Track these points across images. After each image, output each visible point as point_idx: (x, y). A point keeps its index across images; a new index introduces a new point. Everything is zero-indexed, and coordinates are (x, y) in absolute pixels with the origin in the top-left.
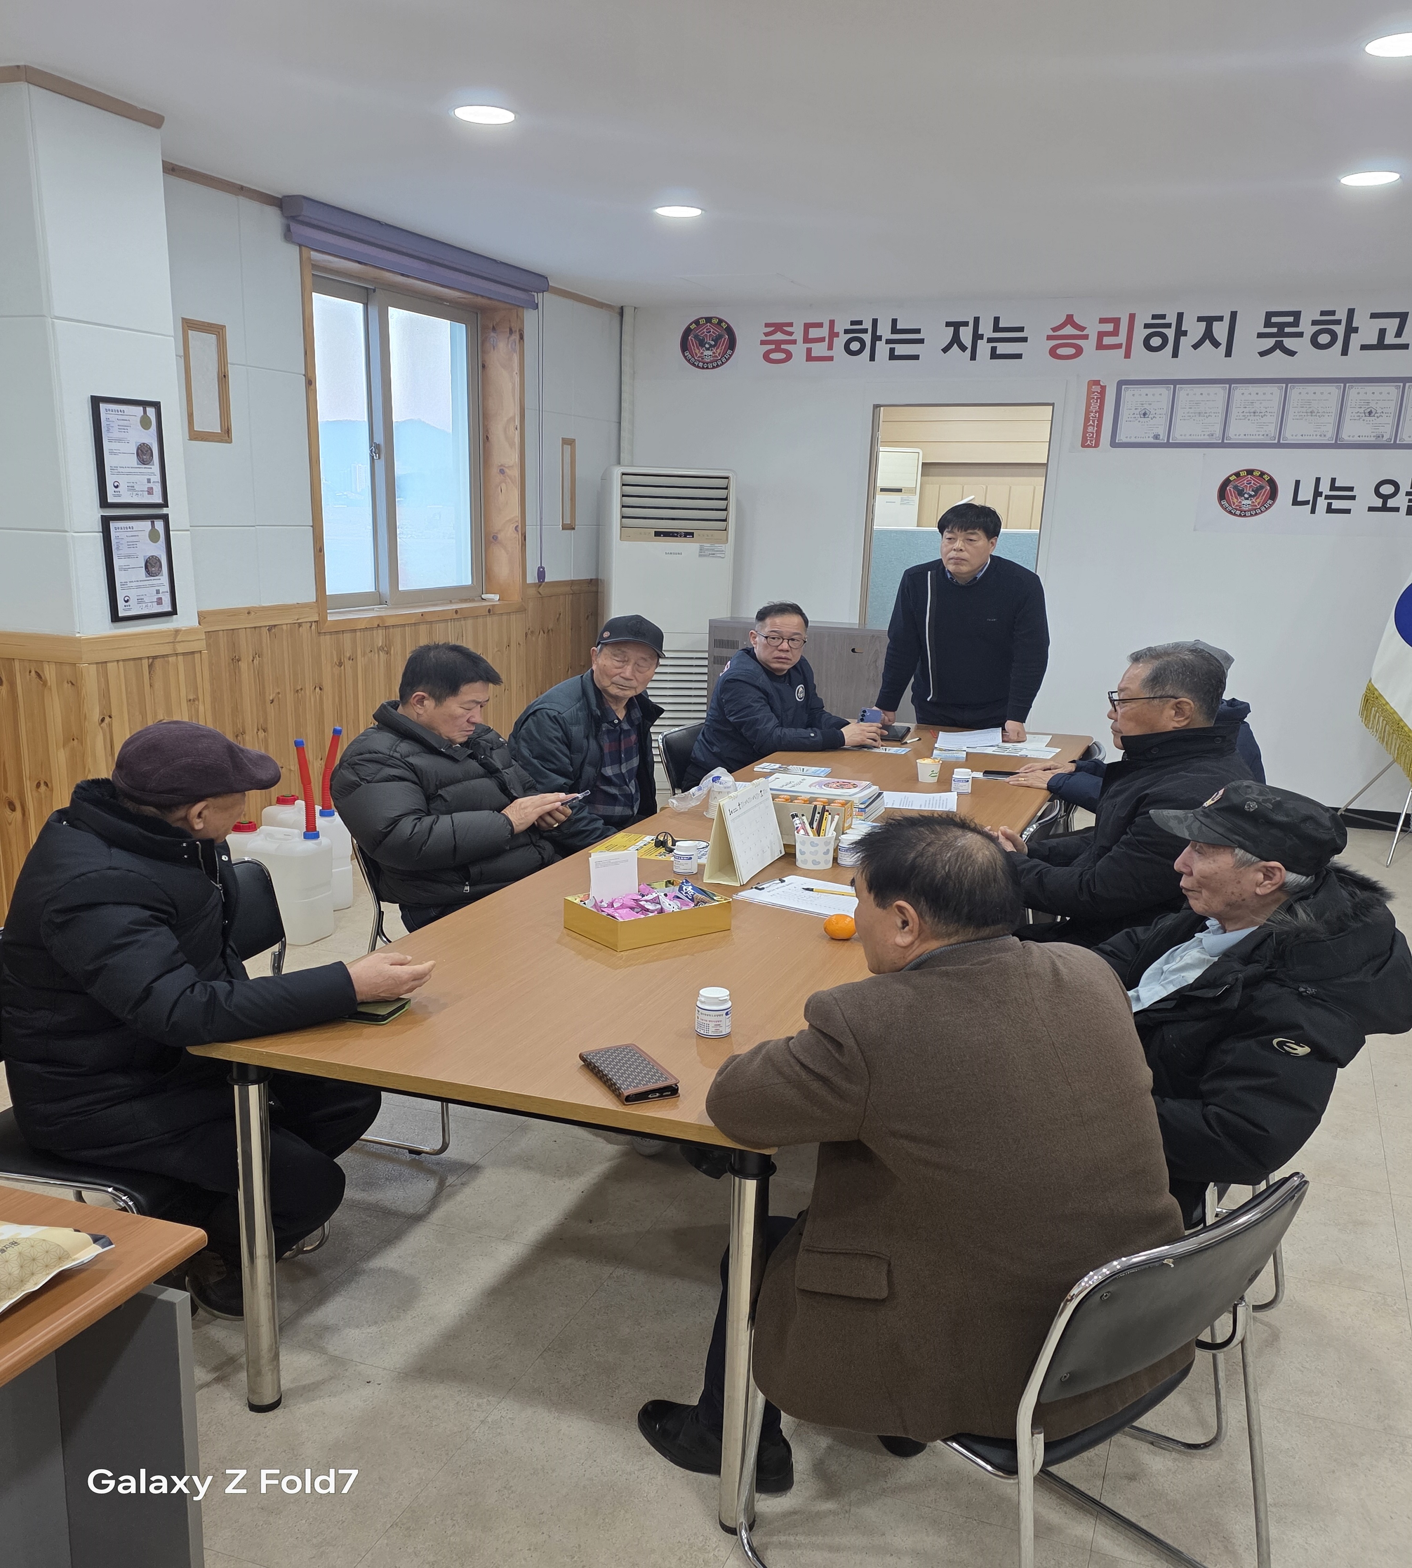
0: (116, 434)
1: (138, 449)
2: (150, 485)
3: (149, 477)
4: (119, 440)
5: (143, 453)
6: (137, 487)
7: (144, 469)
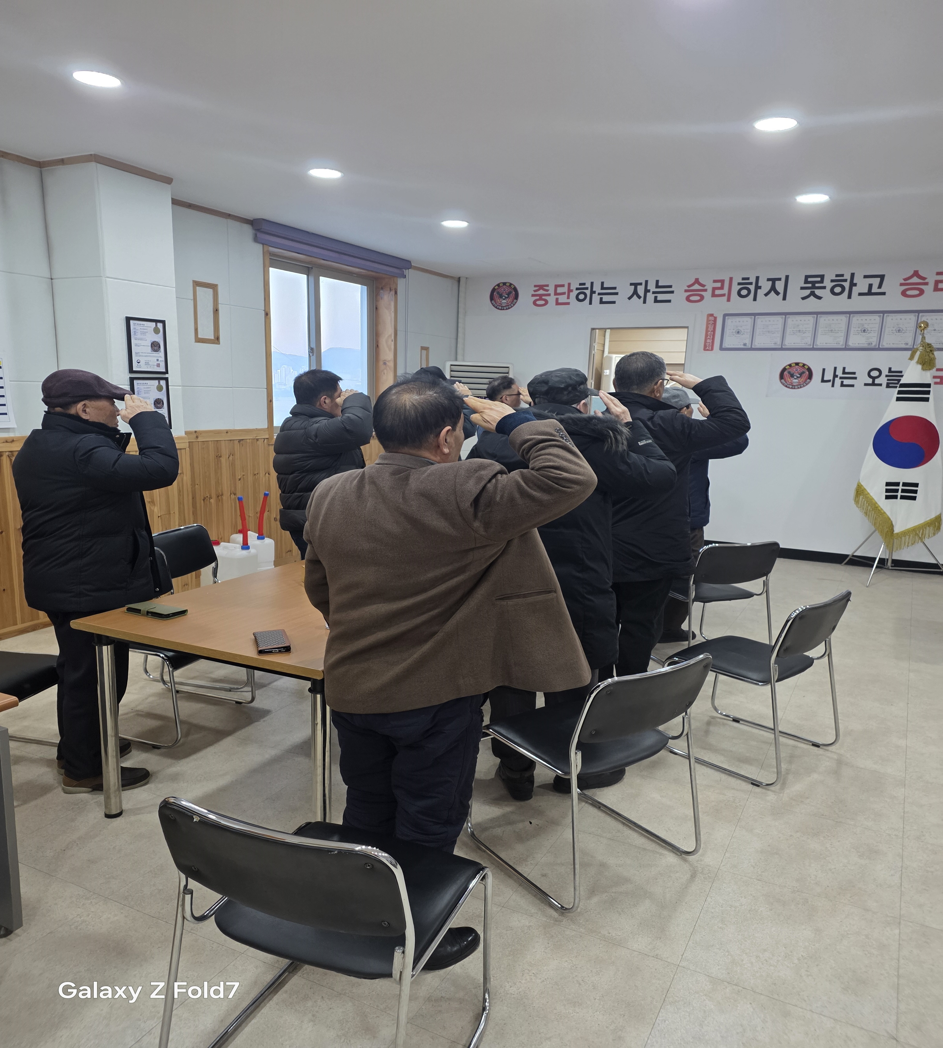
0: (139, 336)
1: (152, 344)
2: (158, 362)
3: (158, 358)
4: (141, 339)
5: (155, 346)
6: (150, 363)
7: (155, 354)
